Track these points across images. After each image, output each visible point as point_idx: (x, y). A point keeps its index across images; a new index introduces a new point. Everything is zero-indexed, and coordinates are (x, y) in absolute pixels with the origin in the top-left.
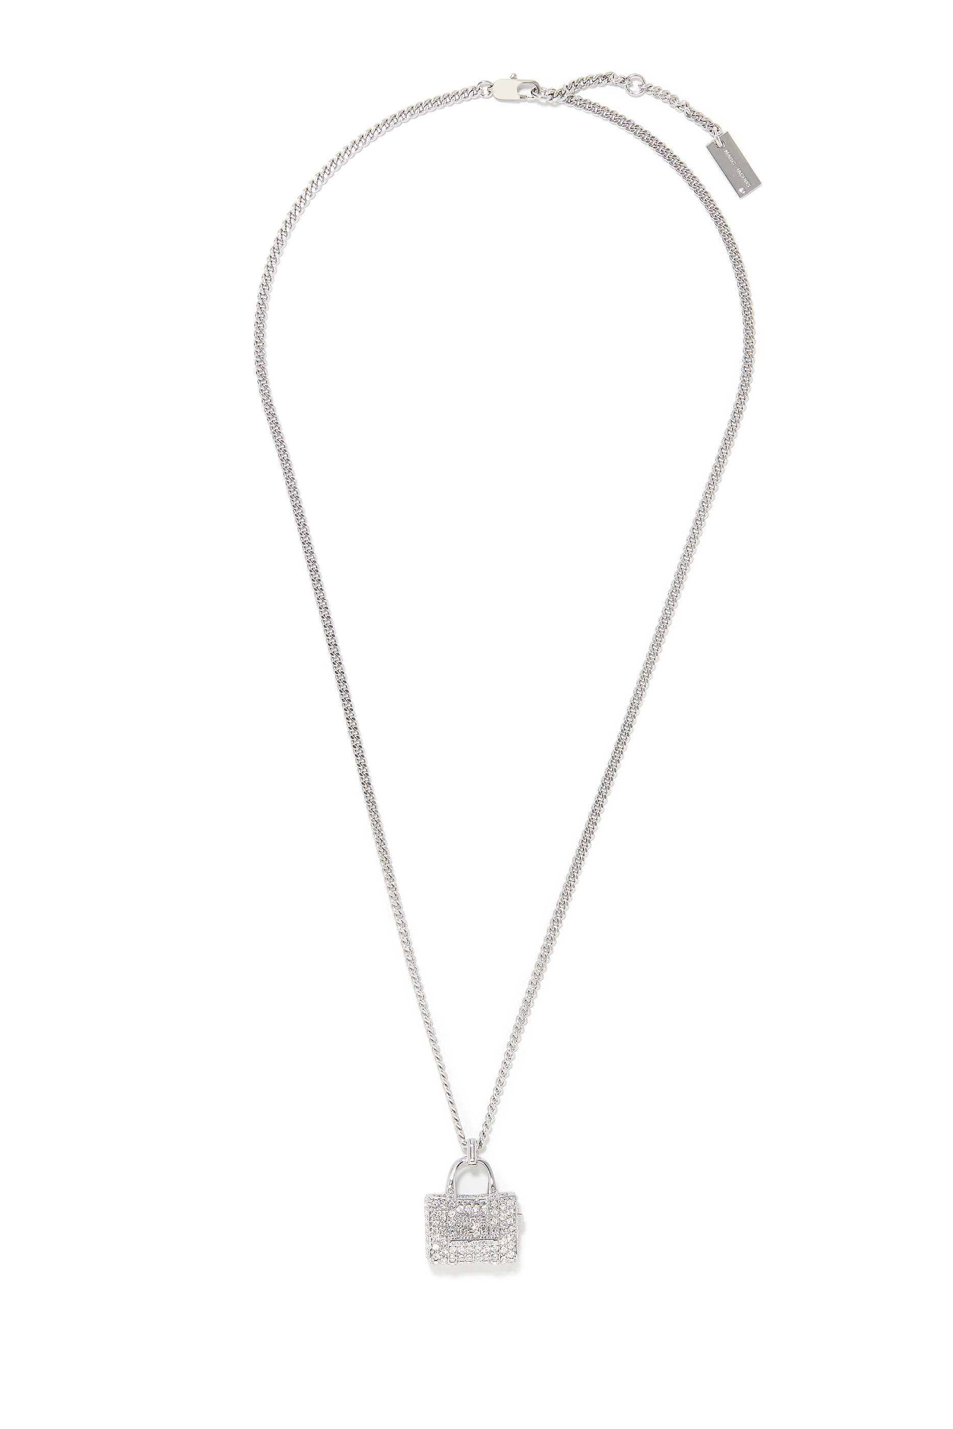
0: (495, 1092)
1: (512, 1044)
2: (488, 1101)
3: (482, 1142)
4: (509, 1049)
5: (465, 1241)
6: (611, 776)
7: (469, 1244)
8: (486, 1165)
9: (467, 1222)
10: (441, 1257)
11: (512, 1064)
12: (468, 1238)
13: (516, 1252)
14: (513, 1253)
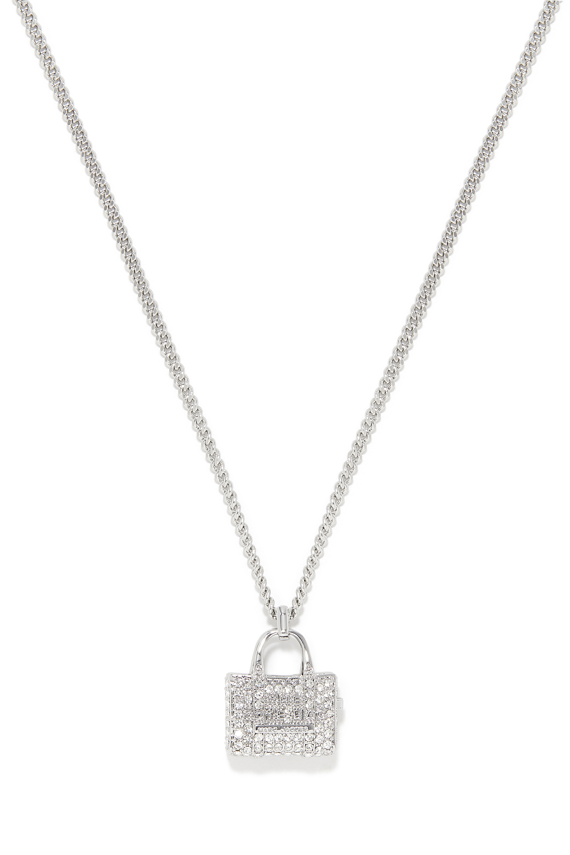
0: (313, 552)
1: (337, 495)
2: (304, 563)
3: (295, 611)
4: (333, 501)
5: (274, 728)
6: (481, 167)
7: (279, 731)
8: (300, 637)
9: (277, 704)
10: (244, 746)
11: (336, 521)
12: (277, 724)
13: (333, 742)
14: (331, 742)
